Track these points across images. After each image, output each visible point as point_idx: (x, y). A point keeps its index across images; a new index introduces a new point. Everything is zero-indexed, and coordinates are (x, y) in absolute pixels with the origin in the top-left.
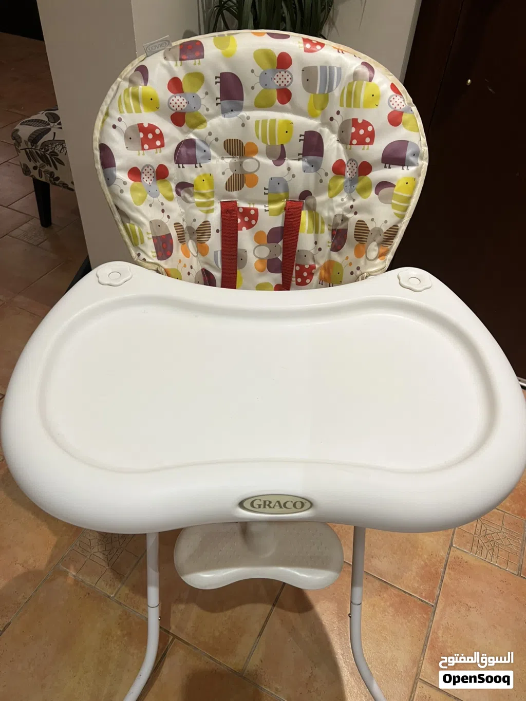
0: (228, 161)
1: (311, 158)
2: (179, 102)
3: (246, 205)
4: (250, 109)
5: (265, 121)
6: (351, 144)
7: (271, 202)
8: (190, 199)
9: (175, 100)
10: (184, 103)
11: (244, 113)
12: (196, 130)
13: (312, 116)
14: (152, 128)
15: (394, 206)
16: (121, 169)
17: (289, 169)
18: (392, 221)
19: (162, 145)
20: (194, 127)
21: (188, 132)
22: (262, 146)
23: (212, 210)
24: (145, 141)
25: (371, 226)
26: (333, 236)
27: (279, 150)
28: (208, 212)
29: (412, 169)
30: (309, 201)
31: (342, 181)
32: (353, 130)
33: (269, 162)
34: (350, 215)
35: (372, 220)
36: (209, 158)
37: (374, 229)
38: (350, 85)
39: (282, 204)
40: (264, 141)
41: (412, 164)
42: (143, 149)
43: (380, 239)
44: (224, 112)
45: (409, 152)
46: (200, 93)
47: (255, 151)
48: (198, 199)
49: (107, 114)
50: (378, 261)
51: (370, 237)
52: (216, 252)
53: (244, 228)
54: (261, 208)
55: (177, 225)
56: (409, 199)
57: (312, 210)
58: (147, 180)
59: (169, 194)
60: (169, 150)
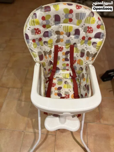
2: (44, 22)
3: (60, 46)
4: (62, 23)
5: (65, 27)
8: (47, 45)
9: (43, 22)
10: (46, 22)
11: (60, 24)
14: (38, 29)
17: (71, 38)
18: (96, 52)
19: (40, 33)
20: (48, 28)
22: (65, 32)
23: (52, 47)
24: (36, 32)
27: (69, 33)
28: (51, 48)
31: (84, 41)
33: (66, 36)
35: (91, 51)
36: (51, 35)
38: (88, 18)
39: (69, 46)
40: (65, 31)
41: (102, 38)
42: (36, 34)
43: (92, 56)
44: (56, 24)
45: (101, 35)
46: (50, 20)
47: (63, 34)
48: (49, 45)
49: (27, 26)
51: (90, 55)
52: (53, 57)
53: (60, 51)
54: (64, 47)
56: (100, 47)
57: (76, 47)
58: (37, 41)
59: (42, 44)
60: (42, 34)
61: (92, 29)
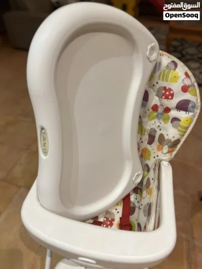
6: (162, 98)
15: (179, 130)
18: (177, 137)
25: (166, 138)
26: (149, 137)
30: (140, 120)
31: (155, 114)
32: (164, 92)
34: (158, 130)
35: (167, 135)
37: (167, 139)
38: (164, 71)
41: (191, 112)
43: (170, 144)
50: (168, 154)
51: (165, 143)
56: (187, 128)
57: (141, 124)
61: (172, 92)
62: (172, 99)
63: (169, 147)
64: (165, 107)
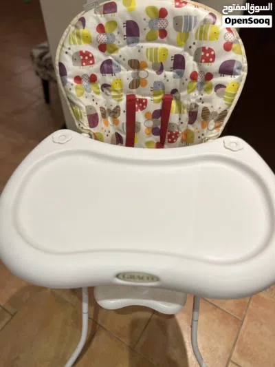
0: (131, 72)
1: (178, 70)
2: (103, 38)
3: (140, 97)
4: (143, 42)
5: (151, 49)
6: (201, 62)
7: (155, 95)
8: (109, 93)
9: (101, 37)
10: (106, 39)
11: (140, 44)
12: (112, 54)
13: (179, 46)
14: (87, 54)
15: (225, 99)
16: (71, 77)
17: (165, 76)
19: (93, 63)
20: (111, 52)
21: (108, 55)
22: (149, 63)
23: (122, 100)
24: (83, 60)
26: (189, 115)
27: (159, 66)
28: (119, 101)
29: (237, 77)
30: (176, 95)
31: (195, 84)
32: (203, 54)
33: (153, 72)
34: (200, 104)
35: (212, 107)
36: (119, 70)
37: (213, 112)
38: (202, 27)
39: (160, 97)
40: (151, 60)
41: (237, 74)
42: (83, 65)
43: (216, 118)
44: (128, 44)
45: (235, 67)
46: (115, 33)
47: (146, 66)
48: (113, 94)
49: (63, 46)
51: (210, 117)
52: (123, 124)
53: (139, 110)
54: (149, 98)
55: (102, 108)
56: (235, 95)
57: (178, 100)
58: (85, 83)
60: (97, 65)
61: (212, 53)
62: (213, 61)
63: (216, 121)
64: (206, 73)
